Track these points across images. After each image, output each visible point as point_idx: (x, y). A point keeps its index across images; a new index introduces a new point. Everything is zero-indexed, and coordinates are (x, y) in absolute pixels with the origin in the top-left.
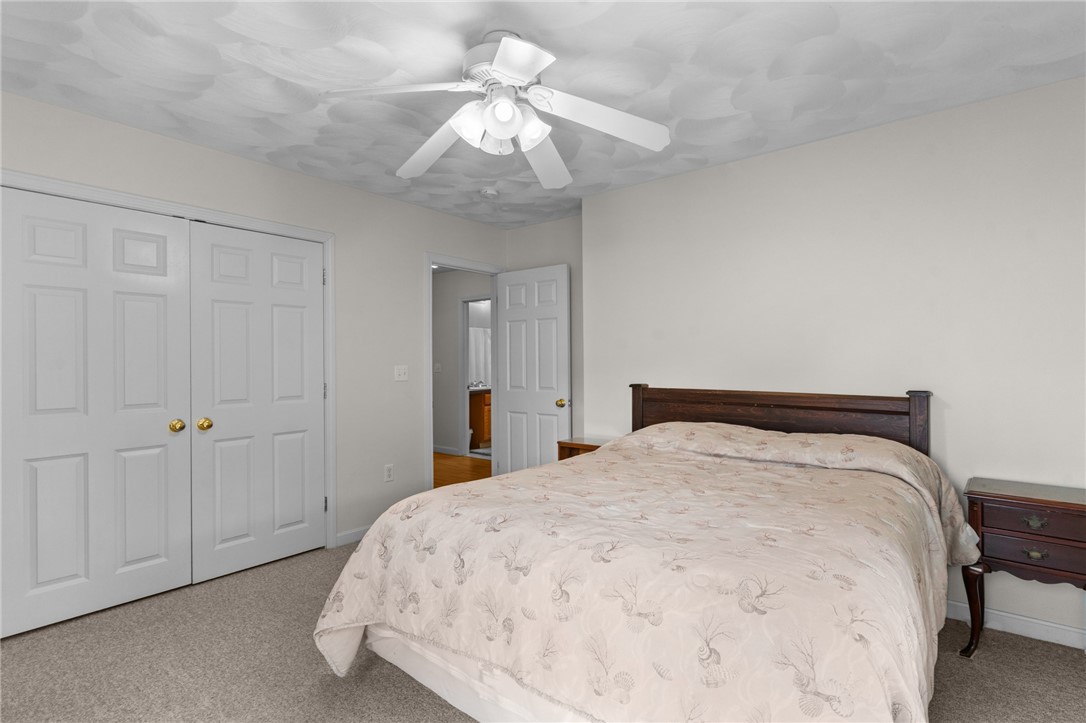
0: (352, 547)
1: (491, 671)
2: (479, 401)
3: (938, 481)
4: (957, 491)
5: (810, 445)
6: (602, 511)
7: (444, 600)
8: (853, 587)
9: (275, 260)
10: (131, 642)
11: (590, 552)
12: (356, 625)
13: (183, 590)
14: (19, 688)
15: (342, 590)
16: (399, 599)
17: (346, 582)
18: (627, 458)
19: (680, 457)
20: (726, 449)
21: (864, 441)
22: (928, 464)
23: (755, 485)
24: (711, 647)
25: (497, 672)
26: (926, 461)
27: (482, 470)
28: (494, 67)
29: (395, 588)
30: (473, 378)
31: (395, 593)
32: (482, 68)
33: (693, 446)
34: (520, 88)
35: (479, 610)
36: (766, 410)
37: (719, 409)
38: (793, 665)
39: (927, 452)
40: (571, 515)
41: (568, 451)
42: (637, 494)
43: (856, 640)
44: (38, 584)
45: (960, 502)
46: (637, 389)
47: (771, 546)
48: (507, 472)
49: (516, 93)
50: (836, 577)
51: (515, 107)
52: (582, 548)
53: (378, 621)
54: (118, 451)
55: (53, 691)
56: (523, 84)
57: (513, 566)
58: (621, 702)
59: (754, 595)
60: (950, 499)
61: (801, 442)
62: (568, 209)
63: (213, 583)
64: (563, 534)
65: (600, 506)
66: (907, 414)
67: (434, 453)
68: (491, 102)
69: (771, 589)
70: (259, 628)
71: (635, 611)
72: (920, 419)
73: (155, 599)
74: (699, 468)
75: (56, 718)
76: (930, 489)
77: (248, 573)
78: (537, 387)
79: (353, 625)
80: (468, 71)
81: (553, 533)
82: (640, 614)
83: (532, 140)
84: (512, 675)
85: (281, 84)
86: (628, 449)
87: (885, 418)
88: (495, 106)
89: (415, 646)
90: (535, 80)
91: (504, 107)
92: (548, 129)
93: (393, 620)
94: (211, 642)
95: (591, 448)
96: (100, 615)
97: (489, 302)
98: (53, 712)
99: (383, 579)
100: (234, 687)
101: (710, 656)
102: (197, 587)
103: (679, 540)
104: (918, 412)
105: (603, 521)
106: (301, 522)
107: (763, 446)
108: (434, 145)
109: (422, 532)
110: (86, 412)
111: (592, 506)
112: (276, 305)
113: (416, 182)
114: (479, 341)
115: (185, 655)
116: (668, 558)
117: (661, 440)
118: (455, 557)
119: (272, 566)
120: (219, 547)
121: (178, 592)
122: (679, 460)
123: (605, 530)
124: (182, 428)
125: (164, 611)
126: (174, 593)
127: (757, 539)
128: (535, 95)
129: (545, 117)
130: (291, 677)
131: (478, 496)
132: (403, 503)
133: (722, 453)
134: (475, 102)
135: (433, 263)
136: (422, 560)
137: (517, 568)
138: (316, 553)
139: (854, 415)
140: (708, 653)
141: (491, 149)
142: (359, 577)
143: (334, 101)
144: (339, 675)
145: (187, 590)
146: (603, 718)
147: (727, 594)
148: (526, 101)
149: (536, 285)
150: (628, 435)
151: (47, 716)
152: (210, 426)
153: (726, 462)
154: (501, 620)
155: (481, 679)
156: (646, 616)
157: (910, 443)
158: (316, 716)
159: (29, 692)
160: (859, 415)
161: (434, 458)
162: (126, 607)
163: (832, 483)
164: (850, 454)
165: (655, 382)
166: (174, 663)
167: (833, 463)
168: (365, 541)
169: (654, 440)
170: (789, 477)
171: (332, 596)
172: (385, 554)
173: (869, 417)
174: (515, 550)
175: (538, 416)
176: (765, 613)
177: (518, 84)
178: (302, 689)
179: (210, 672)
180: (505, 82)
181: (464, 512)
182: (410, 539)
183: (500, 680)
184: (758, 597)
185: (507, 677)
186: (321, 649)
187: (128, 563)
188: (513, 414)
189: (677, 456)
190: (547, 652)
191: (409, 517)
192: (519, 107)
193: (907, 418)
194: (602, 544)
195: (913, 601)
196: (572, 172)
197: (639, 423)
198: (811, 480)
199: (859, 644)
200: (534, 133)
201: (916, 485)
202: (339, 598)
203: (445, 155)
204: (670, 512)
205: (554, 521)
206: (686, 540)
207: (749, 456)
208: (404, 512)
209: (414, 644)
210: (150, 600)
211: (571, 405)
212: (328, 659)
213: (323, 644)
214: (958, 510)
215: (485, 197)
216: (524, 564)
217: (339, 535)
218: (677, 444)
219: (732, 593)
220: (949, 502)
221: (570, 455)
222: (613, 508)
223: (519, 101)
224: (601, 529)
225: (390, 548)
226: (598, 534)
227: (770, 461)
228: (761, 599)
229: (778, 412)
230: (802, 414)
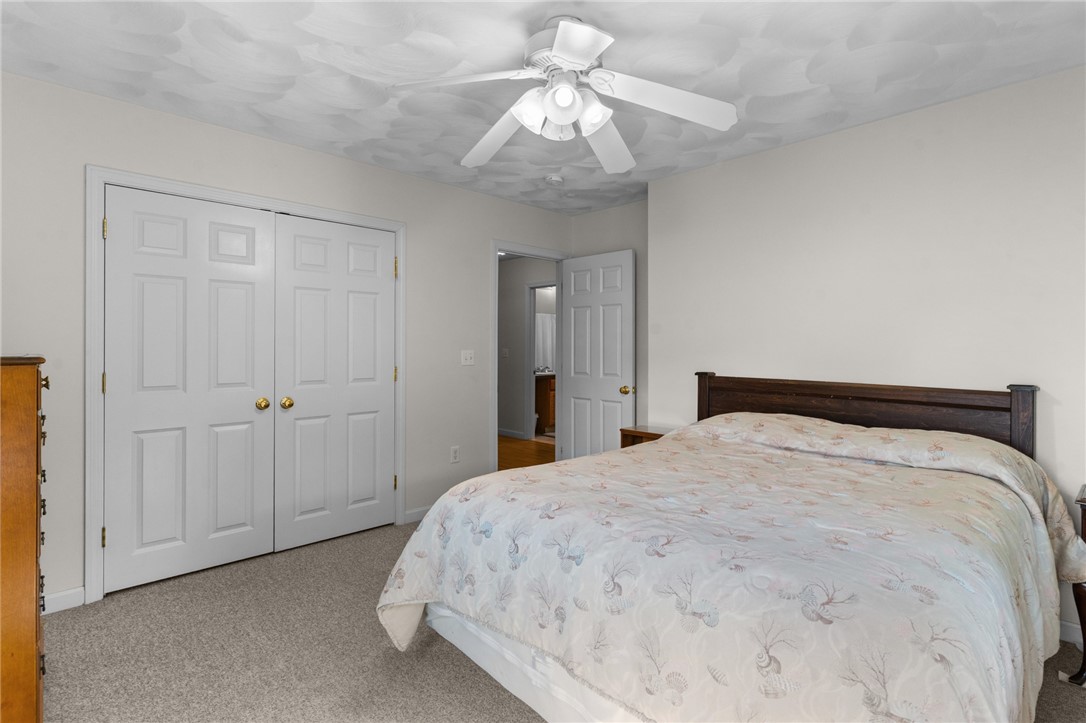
0: (415, 525)
1: (544, 659)
2: (545, 386)
3: (1042, 488)
4: (1067, 501)
5: (892, 441)
6: (659, 502)
7: (499, 583)
8: (935, 601)
9: (351, 249)
10: (219, 603)
11: (644, 545)
12: (416, 602)
13: (266, 558)
14: (124, 638)
15: (404, 567)
16: (456, 580)
17: (407, 560)
18: (690, 448)
19: (747, 449)
20: (798, 442)
21: (956, 438)
22: (1031, 468)
23: (828, 482)
24: (770, 654)
25: (549, 660)
26: (1030, 465)
27: (546, 455)
28: (554, 52)
29: (453, 569)
30: (539, 363)
31: (452, 573)
32: (542, 55)
33: (761, 438)
34: (581, 72)
35: (533, 597)
36: (844, 401)
37: (790, 400)
38: (861, 682)
39: (1031, 455)
40: (627, 506)
41: (631, 438)
42: (698, 486)
43: (936, 660)
44: (143, 545)
45: (1071, 513)
46: (703, 377)
47: (842, 550)
48: (570, 458)
49: (578, 78)
50: (915, 588)
51: (575, 91)
52: (636, 540)
53: (437, 600)
54: (211, 426)
55: (152, 644)
56: (584, 69)
57: (566, 555)
58: (674, 704)
59: (820, 602)
60: (1058, 509)
61: (882, 438)
62: (634, 194)
63: (292, 552)
64: (617, 525)
65: (658, 497)
66: (1008, 410)
67: (499, 436)
68: (552, 88)
69: (839, 596)
70: (331, 598)
71: (689, 609)
72: (1023, 416)
73: (241, 564)
74: (768, 462)
75: (153, 669)
76: (1034, 495)
77: (324, 544)
78: (601, 374)
79: (412, 602)
80: (529, 59)
81: (608, 523)
82: (694, 614)
83: (594, 125)
84: (564, 665)
85: (355, 81)
86: (691, 439)
87: (982, 414)
88: (555, 92)
89: (471, 627)
90: (596, 63)
91: (565, 93)
92: (610, 112)
93: (450, 599)
94: (288, 608)
95: (654, 437)
96: (194, 576)
97: (554, 288)
98: (151, 662)
99: (442, 559)
100: (306, 652)
101: (769, 664)
102: (279, 555)
103: (740, 538)
104: (1021, 408)
105: (659, 513)
106: (372, 498)
107: (840, 441)
108: (497, 134)
109: (479, 515)
110: (185, 390)
111: (650, 497)
112: (351, 292)
113: (482, 170)
114: (545, 327)
115: (264, 618)
116: (726, 557)
117: (727, 431)
118: (510, 542)
119: (345, 539)
120: (298, 519)
121: (262, 559)
122: (746, 452)
123: (663, 523)
124: (267, 406)
125: (248, 576)
126: (258, 560)
127: (827, 540)
128: (596, 79)
129: (606, 101)
130: (357, 647)
131: (535, 482)
132: (462, 486)
133: (793, 447)
134: (538, 88)
135: (499, 250)
136: (478, 543)
137: (569, 557)
138: (386, 529)
139: (944, 410)
140: (767, 660)
141: (551, 135)
142: (419, 555)
143: (404, 94)
144: (400, 649)
145: (269, 557)
146: (654, 718)
147: (789, 598)
148: (587, 86)
149: (601, 270)
150: (693, 424)
151: (145, 666)
152: (291, 405)
153: (797, 456)
154: (553, 608)
155: (534, 666)
156: (701, 616)
157: (1010, 443)
158: (379, 687)
159: (133, 642)
160: (951, 410)
161: (499, 440)
162: (217, 570)
163: (916, 484)
164: (939, 453)
165: (723, 370)
166: (255, 625)
167: (919, 461)
168: (425, 520)
169: (720, 431)
170: (868, 475)
171: (394, 571)
172: (444, 535)
173: (962, 412)
174: (568, 538)
175: (601, 402)
176: (831, 622)
177: (579, 68)
178: (367, 660)
179: (286, 637)
180: (566, 67)
181: (520, 497)
182: (467, 521)
183: (553, 668)
184: (823, 604)
185: (559, 666)
186: (383, 623)
187: (218, 530)
188: (577, 401)
189: (743, 448)
190: (599, 644)
191: (467, 500)
192: (579, 92)
193: (1008, 415)
194: (657, 537)
195: (1009, 620)
196: (635, 156)
197: (705, 412)
198: (892, 480)
199: (939, 665)
200: (595, 116)
201: (1016, 488)
202: (400, 575)
203: (508, 144)
204: (732, 507)
205: (608, 511)
206: (747, 538)
207: (823, 450)
208: (463, 494)
209: (471, 625)
210: (236, 565)
211: (635, 392)
212: (390, 634)
213: (385, 618)
214: (1067, 521)
215: (550, 184)
216: (577, 553)
217: (408, 512)
218: (745, 435)
219: (794, 598)
220: (1056, 511)
221: (633, 443)
222: (671, 500)
223: (580, 85)
224: (657, 522)
225: (448, 530)
226: (653, 526)
227: (847, 457)
228: (827, 606)
229: (856, 404)
230: (884, 407)
